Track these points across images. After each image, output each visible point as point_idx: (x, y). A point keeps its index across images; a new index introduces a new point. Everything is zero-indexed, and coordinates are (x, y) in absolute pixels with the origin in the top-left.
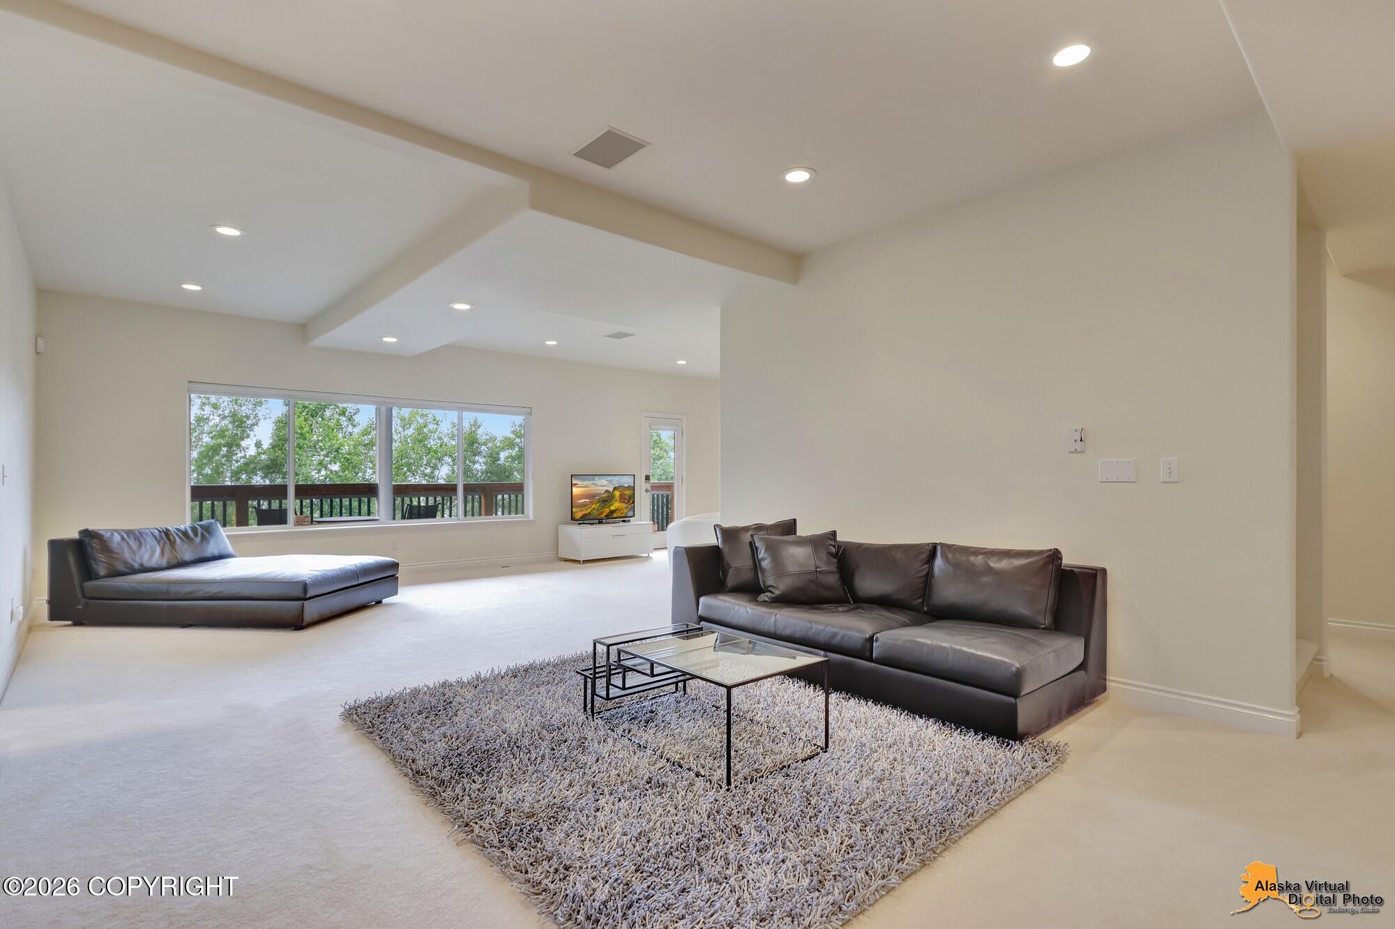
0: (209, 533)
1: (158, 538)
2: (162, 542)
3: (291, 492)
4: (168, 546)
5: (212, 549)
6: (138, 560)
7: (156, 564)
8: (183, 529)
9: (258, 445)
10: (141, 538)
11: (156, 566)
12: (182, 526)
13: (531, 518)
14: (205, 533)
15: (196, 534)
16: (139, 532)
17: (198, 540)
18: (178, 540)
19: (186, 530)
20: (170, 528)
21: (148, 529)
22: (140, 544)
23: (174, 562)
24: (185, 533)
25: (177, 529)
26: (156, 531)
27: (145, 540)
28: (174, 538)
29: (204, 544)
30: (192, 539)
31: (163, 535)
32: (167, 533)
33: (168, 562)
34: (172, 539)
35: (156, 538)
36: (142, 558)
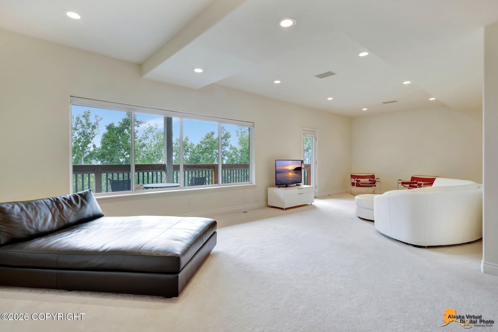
0: (86, 200)
1: (51, 206)
2: (53, 210)
3: (133, 168)
4: (58, 212)
5: (88, 211)
6: (34, 227)
7: (49, 227)
8: (68, 198)
9: (94, 146)
10: (37, 208)
11: (49, 230)
12: (68, 196)
13: (254, 183)
14: (83, 200)
15: (77, 202)
16: (36, 203)
17: (79, 206)
18: (65, 207)
19: (70, 198)
20: (59, 198)
21: (43, 199)
22: (36, 213)
23: (62, 224)
24: (70, 201)
25: (65, 198)
26: (49, 201)
27: (40, 209)
28: (62, 205)
29: (83, 207)
30: (75, 206)
31: (54, 204)
32: (57, 202)
33: (57, 225)
34: (61, 207)
35: (49, 207)
36: (37, 225)
